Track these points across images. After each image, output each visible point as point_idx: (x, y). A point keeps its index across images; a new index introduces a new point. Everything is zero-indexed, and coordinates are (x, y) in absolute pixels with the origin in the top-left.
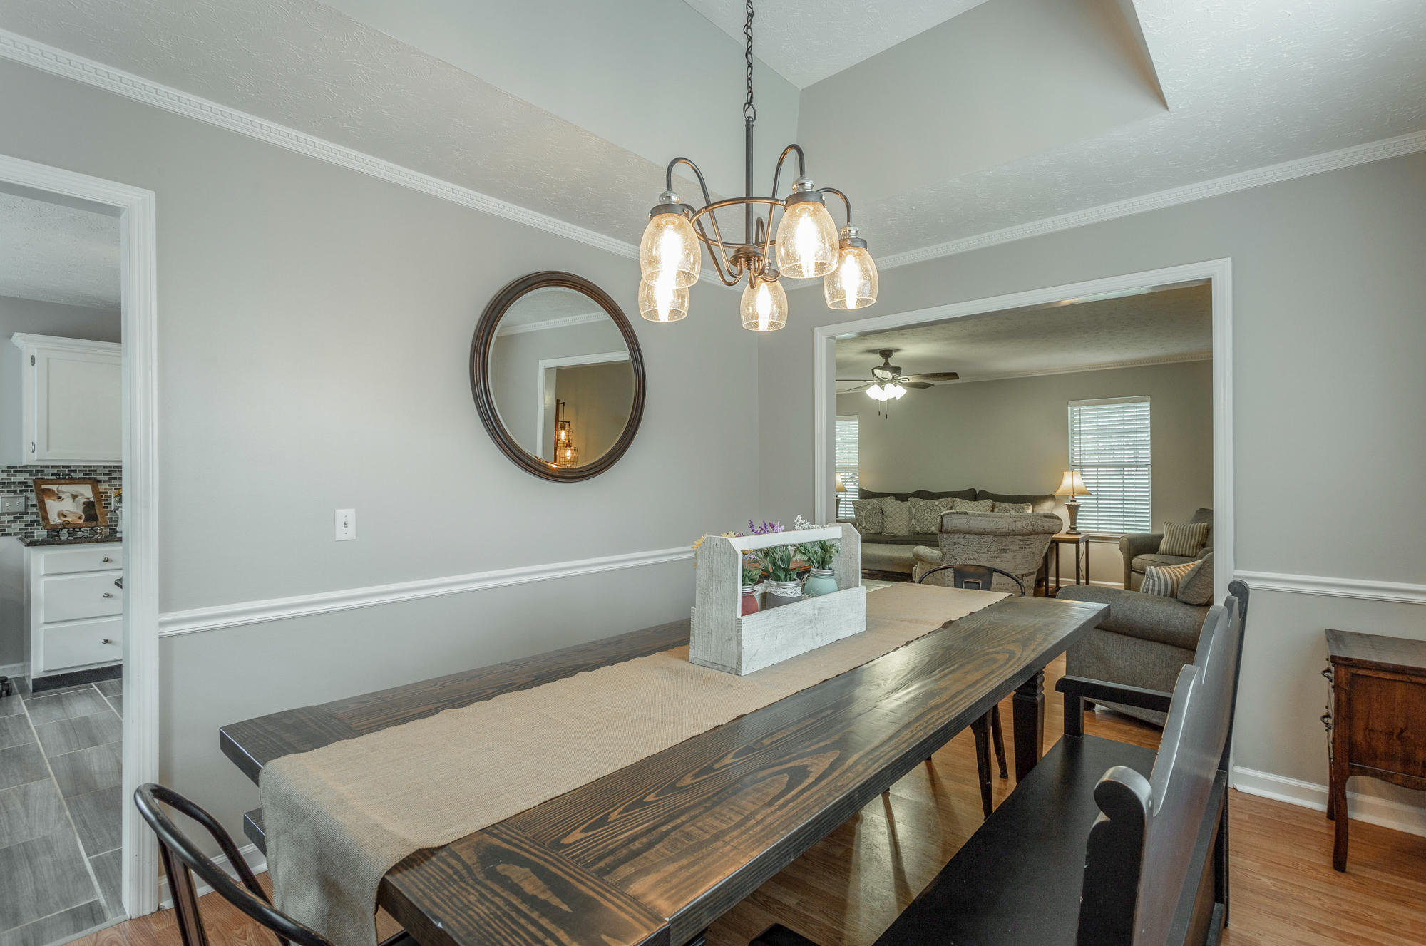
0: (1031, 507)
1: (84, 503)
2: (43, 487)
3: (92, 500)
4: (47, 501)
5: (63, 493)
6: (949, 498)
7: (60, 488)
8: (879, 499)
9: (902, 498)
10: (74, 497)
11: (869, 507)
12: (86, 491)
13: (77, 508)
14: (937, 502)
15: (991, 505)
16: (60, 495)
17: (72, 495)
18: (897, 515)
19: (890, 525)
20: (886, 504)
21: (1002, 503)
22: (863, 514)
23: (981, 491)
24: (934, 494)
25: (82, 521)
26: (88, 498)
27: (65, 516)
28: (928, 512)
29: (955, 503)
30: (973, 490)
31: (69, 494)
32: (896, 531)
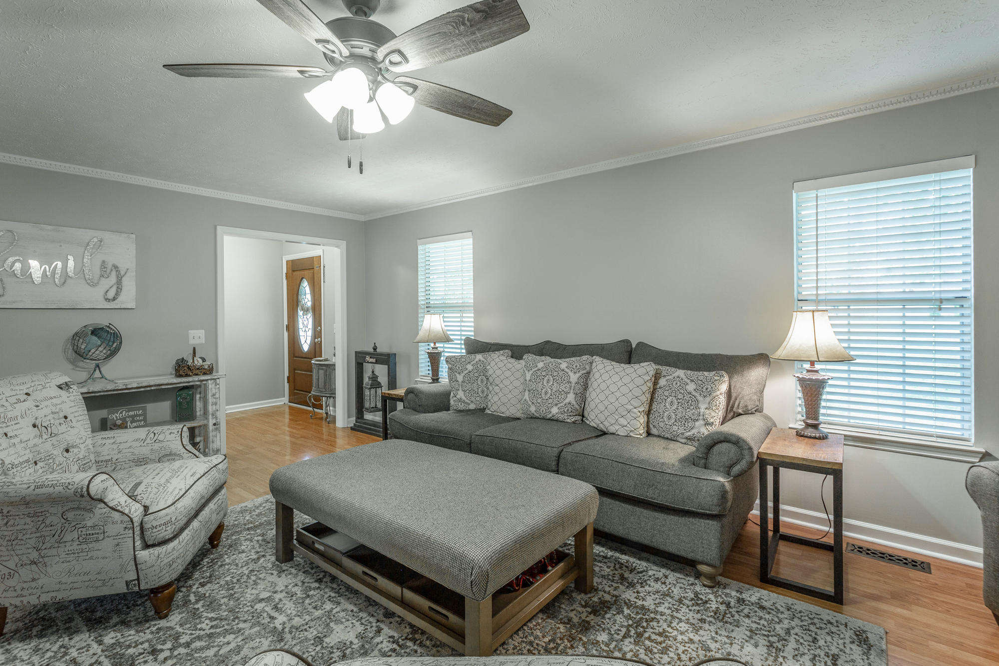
0: (726, 378)
6: (585, 358)
8: (486, 355)
9: (517, 352)
11: (470, 367)
14: (564, 364)
15: (652, 373)
18: (506, 382)
19: (496, 399)
20: (493, 364)
21: (673, 369)
22: (460, 378)
23: (640, 344)
24: (565, 347)
28: (548, 381)
29: (594, 364)
30: (627, 342)
32: (503, 409)
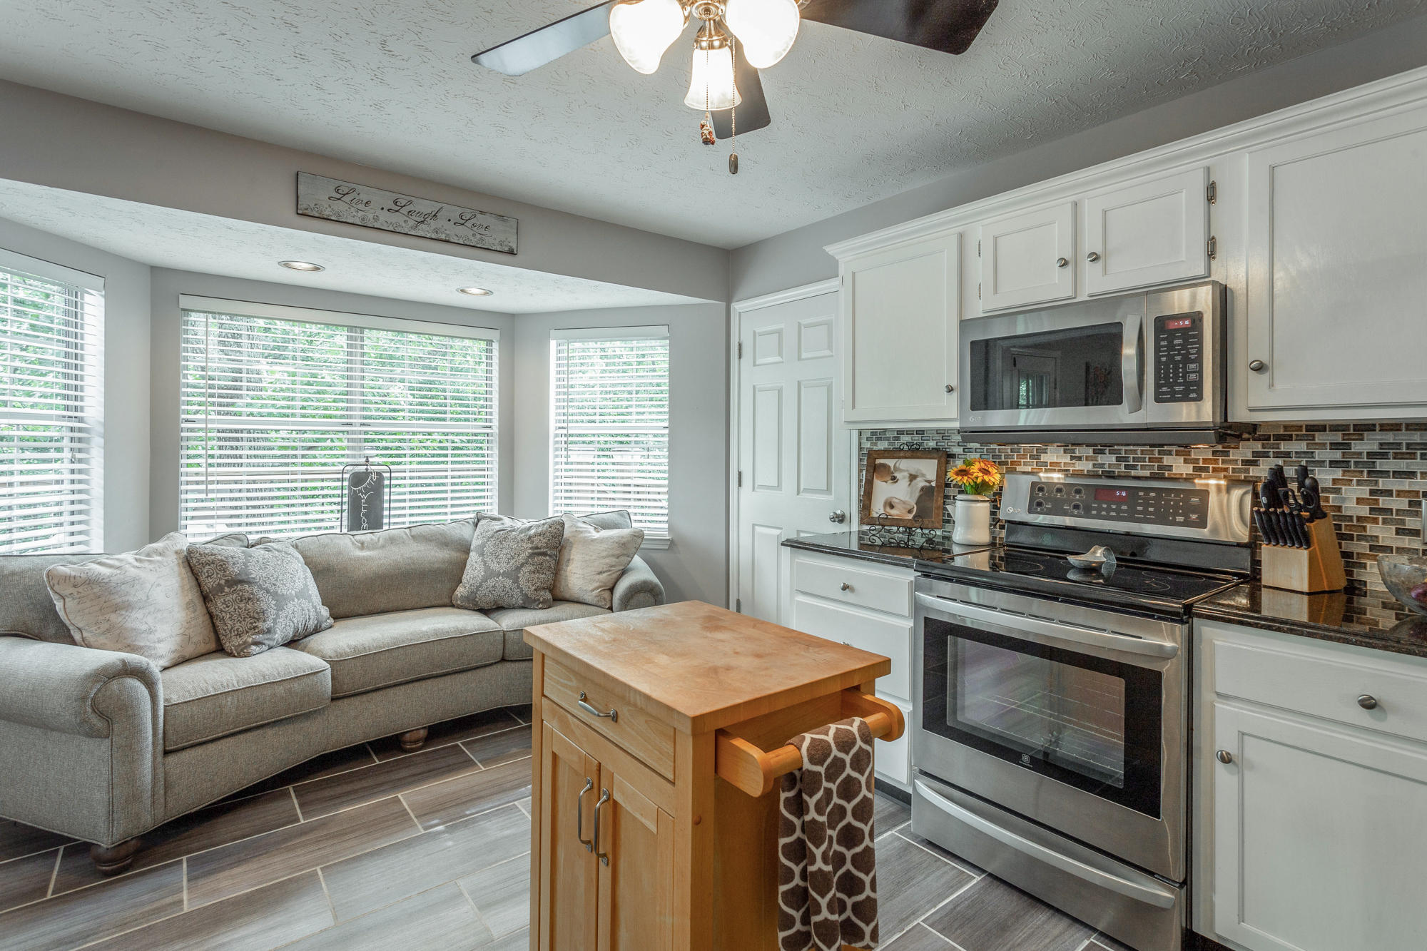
1: (922, 489)
2: (879, 461)
3: (934, 484)
4: (875, 480)
5: (901, 470)
7: (897, 465)
10: (913, 478)
12: (928, 469)
13: (911, 497)
16: (897, 475)
17: (911, 475)
25: (910, 517)
26: (929, 482)
27: (892, 507)
31: (906, 474)
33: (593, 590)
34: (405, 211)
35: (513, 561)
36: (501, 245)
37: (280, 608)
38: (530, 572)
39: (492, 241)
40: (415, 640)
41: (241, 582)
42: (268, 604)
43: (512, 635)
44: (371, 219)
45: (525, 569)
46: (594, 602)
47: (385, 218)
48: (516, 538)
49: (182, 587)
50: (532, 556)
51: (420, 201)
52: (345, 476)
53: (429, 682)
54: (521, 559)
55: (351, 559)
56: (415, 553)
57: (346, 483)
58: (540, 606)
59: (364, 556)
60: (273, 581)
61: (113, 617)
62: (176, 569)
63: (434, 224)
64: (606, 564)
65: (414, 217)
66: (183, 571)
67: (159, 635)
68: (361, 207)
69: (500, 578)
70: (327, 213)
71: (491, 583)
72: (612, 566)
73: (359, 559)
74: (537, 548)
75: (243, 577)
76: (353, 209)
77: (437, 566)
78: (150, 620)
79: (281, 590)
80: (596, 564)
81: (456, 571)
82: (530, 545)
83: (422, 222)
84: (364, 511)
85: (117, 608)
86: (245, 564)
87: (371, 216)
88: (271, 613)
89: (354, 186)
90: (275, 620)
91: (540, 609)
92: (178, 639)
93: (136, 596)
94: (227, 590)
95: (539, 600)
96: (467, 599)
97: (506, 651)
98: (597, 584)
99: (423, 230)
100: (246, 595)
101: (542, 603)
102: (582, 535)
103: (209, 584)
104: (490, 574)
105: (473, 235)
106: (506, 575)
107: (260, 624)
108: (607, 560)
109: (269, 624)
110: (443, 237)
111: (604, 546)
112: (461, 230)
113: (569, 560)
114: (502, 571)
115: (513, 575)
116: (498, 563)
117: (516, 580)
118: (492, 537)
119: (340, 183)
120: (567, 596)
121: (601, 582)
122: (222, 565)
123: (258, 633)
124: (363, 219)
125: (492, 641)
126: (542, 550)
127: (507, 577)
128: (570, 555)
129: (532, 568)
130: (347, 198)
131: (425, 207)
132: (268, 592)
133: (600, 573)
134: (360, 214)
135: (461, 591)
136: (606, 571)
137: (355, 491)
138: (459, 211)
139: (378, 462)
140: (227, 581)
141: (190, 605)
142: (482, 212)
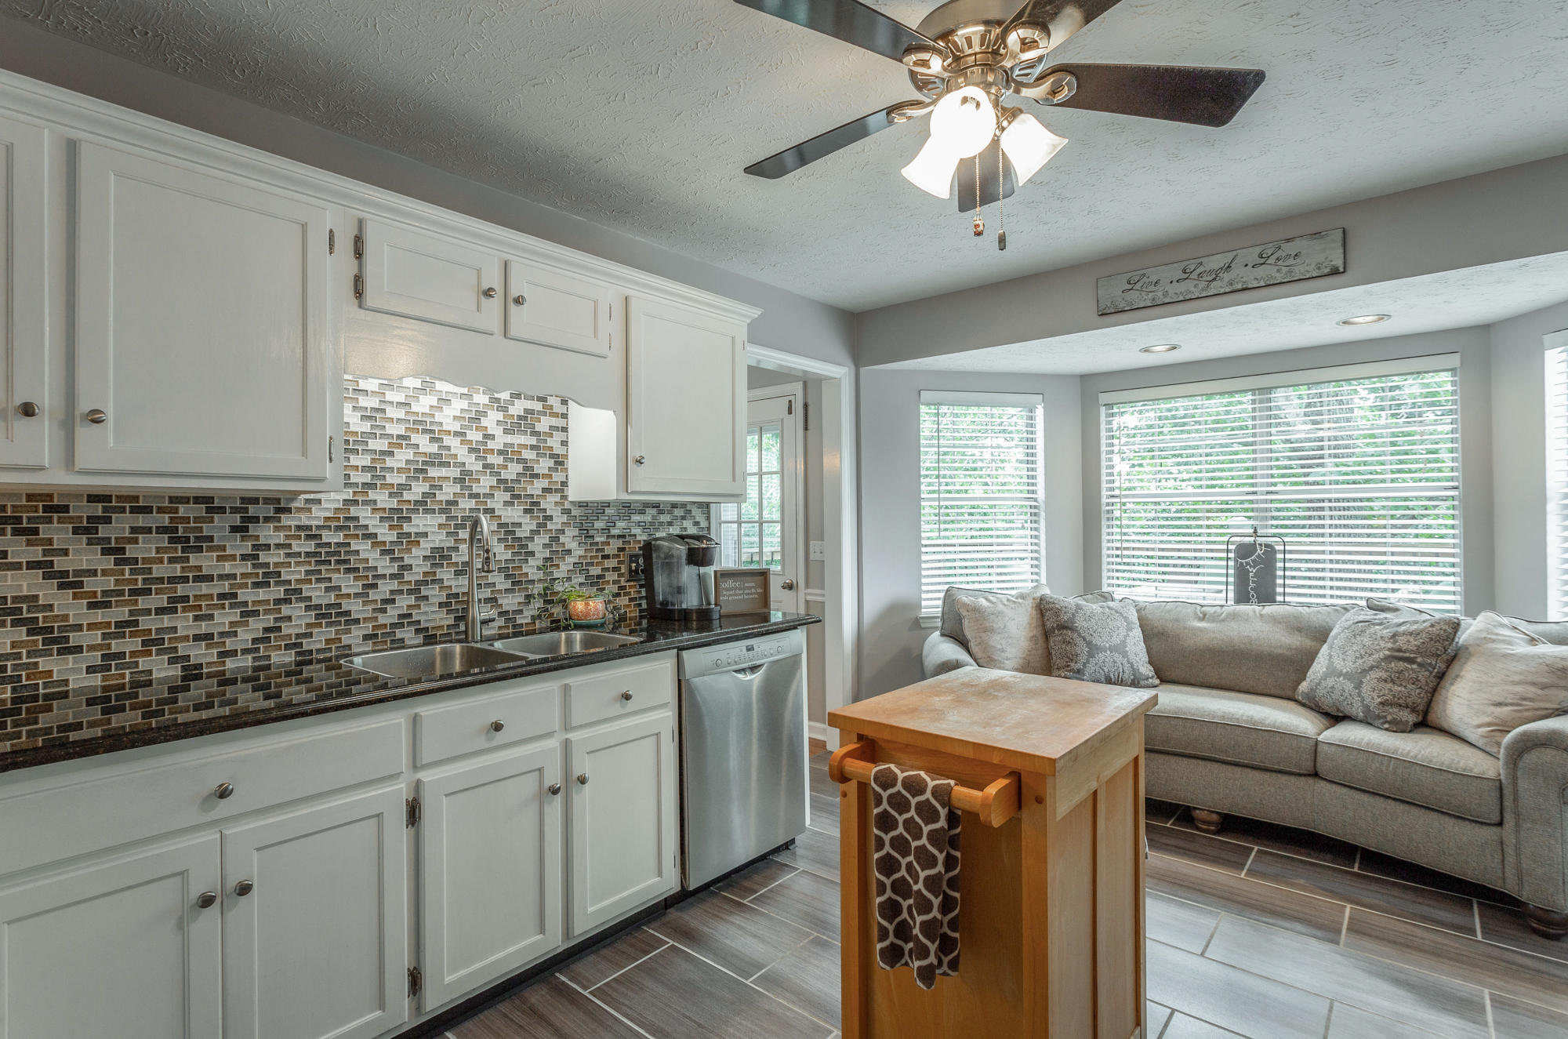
33: (1479, 726)
34: (1194, 276)
35: (1360, 661)
36: (1319, 268)
37: (1091, 655)
38: (1379, 680)
39: (1302, 268)
40: (1198, 716)
41: (1066, 628)
42: (1082, 649)
43: (1326, 748)
44: (1162, 297)
45: (1374, 674)
46: (1480, 744)
47: (1175, 290)
48: (1375, 634)
49: (1030, 624)
50: (1388, 659)
51: (1211, 258)
52: (1230, 547)
53: (1216, 765)
54: (1371, 661)
55: (1185, 628)
56: (1255, 633)
57: (1231, 555)
58: (1386, 726)
59: (1199, 627)
60: (1091, 632)
61: (983, 635)
62: (1030, 610)
63: (1227, 277)
64: (1515, 694)
65: (1204, 279)
66: (1034, 612)
67: (1008, 654)
68: (1152, 288)
69: (1341, 679)
70: (1122, 305)
71: (1330, 682)
72: (1525, 699)
73: (1194, 629)
74: (1400, 650)
75: (1070, 625)
76: (1143, 294)
77: (1280, 651)
78: (1004, 642)
79: (1097, 641)
80: (1495, 690)
81: (1302, 662)
82: (1390, 645)
83: (1214, 279)
84: (1252, 585)
85: (986, 630)
86: (1073, 614)
87: (1160, 294)
88: (1083, 658)
89: (1142, 272)
90: (1085, 664)
91: (1386, 729)
92: (1021, 661)
93: (998, 624)
94: (1056, 632)
95: (1385, 717)
96: (1307, 695)
97: (1318, 765)
98: (1487, 719)
99: (1217, 287)
100: (1068, 639)
101: (1389, 722)
102: (1491, 645)
103: (1049, 625)
104: (1332, 672)
105: (1278, 271)
106: (1348, 676)
107: (1072, 664)
108: (1519, 689)
109: (1079, 666)
110: (1239, 286)
111: (1521, 667)
112: (1261, 272)
113: (1457, 676)
114: (1345, 671)
115: (1357, 679)
116: (1344, 660)
117: (1359, 686)
118: (1347, 629)
119: (1130, 275)
120: (1446, 726)
121: (1497, 717)
122: (1057, 612)
123: (1070, 671)
124: (1154, 300)
125: (1294, 745)
126: (1407, 655)
127: (1349, 680)
128: (1461, 670)
129: (1384, 675)
130: (1138, 286)
131: (1215, 263)
132: (1084, 639)
133: (1500, 704)
134: (1151, 295)
135: (1304, 687)
136: (1512, 704)
137: (1241, 564)
138: (1258, 250)
139: (1269, 534)
140: (1058, 625)
141: (1033, 638)
142: (1288, 240)
